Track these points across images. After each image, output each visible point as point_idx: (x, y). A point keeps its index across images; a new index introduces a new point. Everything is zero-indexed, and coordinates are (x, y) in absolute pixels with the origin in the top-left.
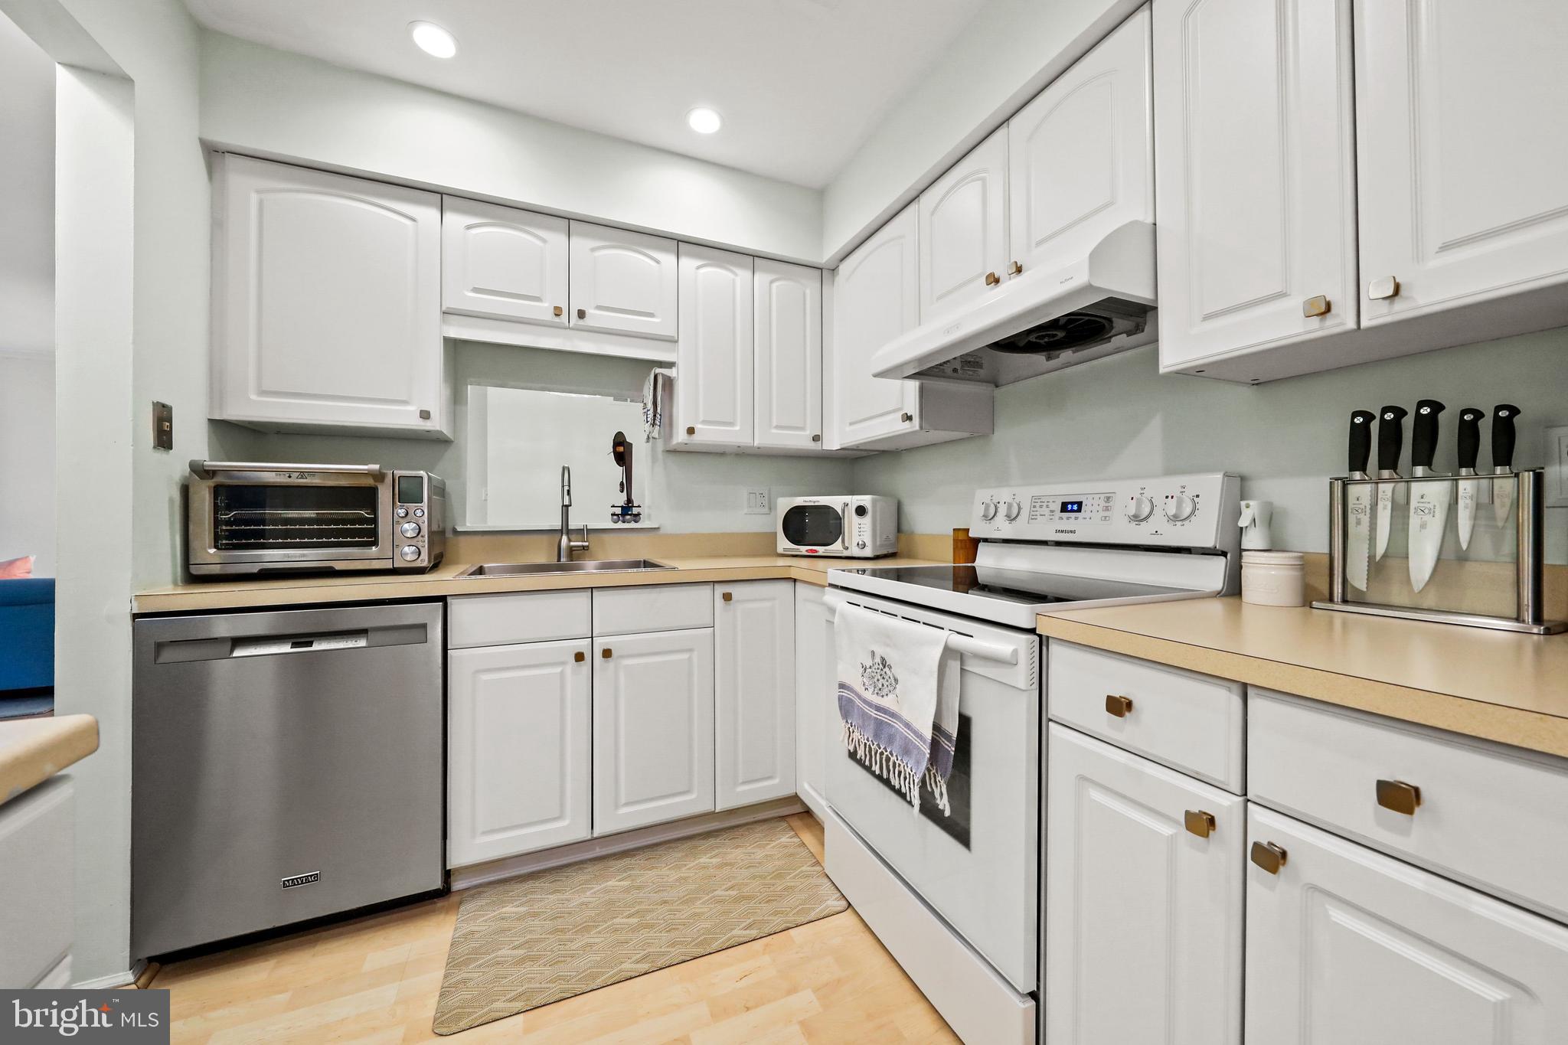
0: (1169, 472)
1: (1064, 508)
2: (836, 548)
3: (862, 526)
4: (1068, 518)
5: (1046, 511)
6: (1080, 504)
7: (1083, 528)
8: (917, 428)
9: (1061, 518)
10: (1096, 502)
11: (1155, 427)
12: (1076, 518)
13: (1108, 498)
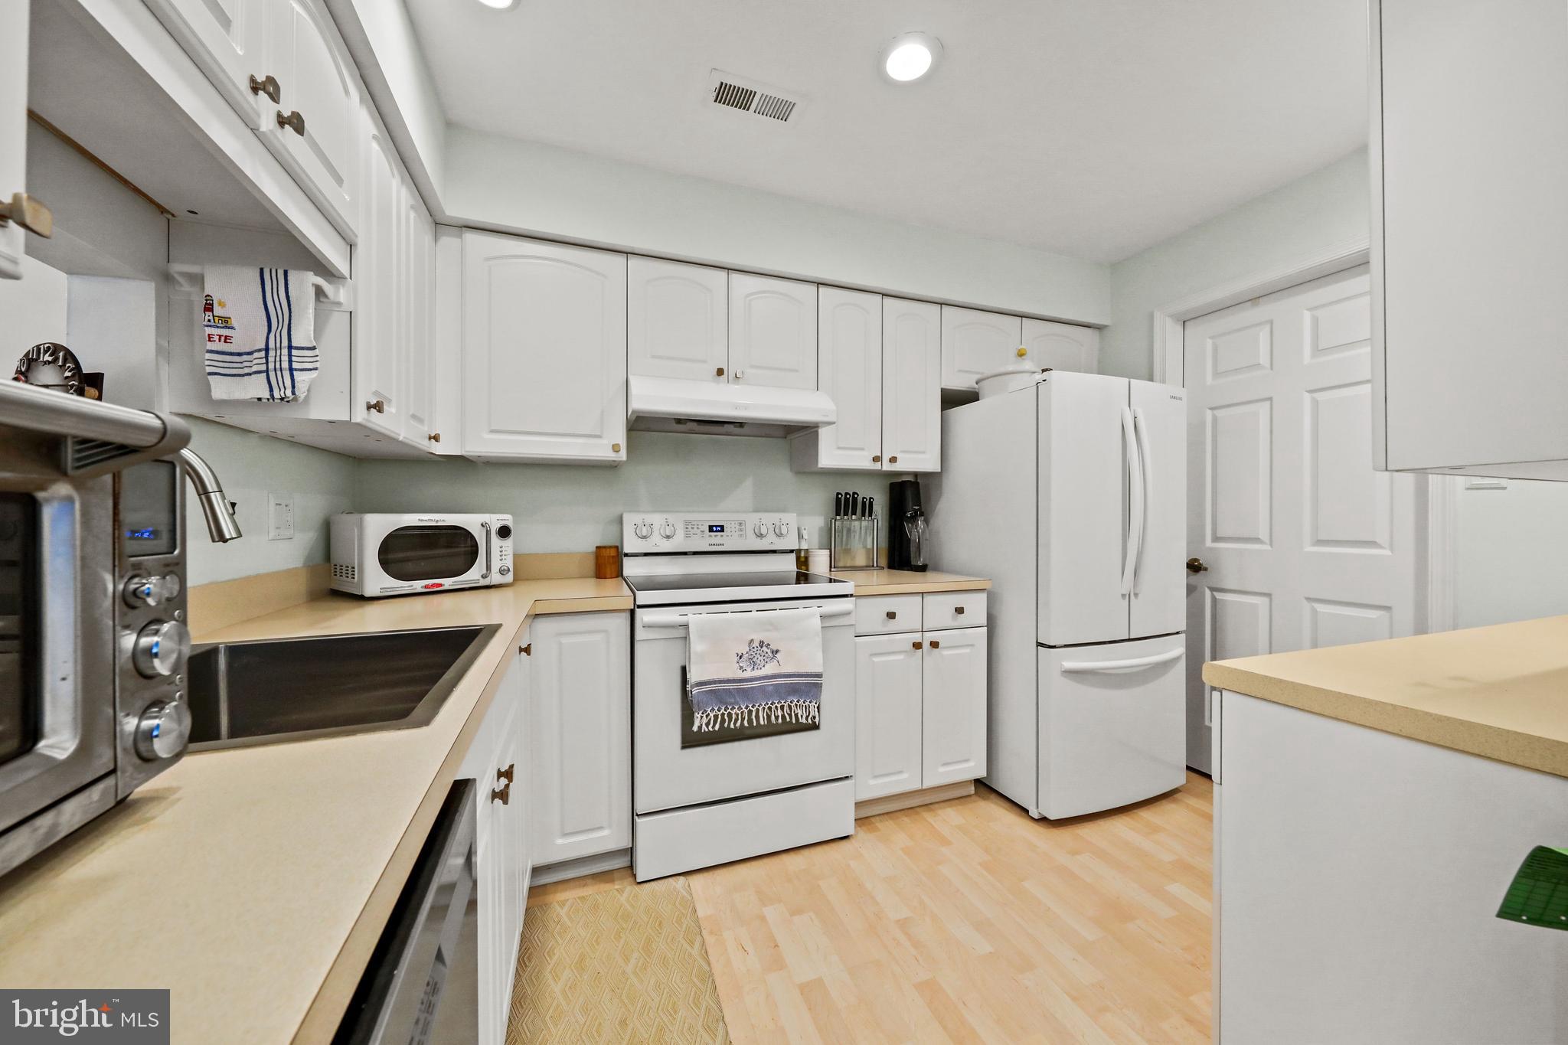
0: (756, 510)
1: (711, 529)
2: (473, 575)
3: (503, 549)
4: (716, 536)
5: (698, 532)
6: (722, 527)
7: (728, 542)
8: (624, 458)
9: (710, 536)
10: (733, 525)
11: (748, 484)
12: (722, 536)
13: (740, 524)
